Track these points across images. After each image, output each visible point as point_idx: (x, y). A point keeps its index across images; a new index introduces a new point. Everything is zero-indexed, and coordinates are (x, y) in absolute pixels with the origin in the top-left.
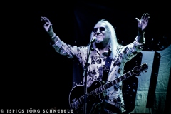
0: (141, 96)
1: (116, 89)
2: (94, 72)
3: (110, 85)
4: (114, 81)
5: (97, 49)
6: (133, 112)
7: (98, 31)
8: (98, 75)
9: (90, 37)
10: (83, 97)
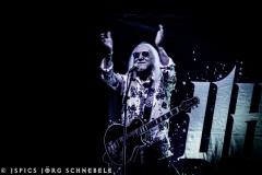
0: (192, 137)
1: (161, 128)
2: (133, 108)
3: (154, 124)
4: (158, 119)
5: (138, 78)
6: (183, 157)
7: (141, 56)
8: (138, 112)
9: (127, 65)
10: (121, 139)
